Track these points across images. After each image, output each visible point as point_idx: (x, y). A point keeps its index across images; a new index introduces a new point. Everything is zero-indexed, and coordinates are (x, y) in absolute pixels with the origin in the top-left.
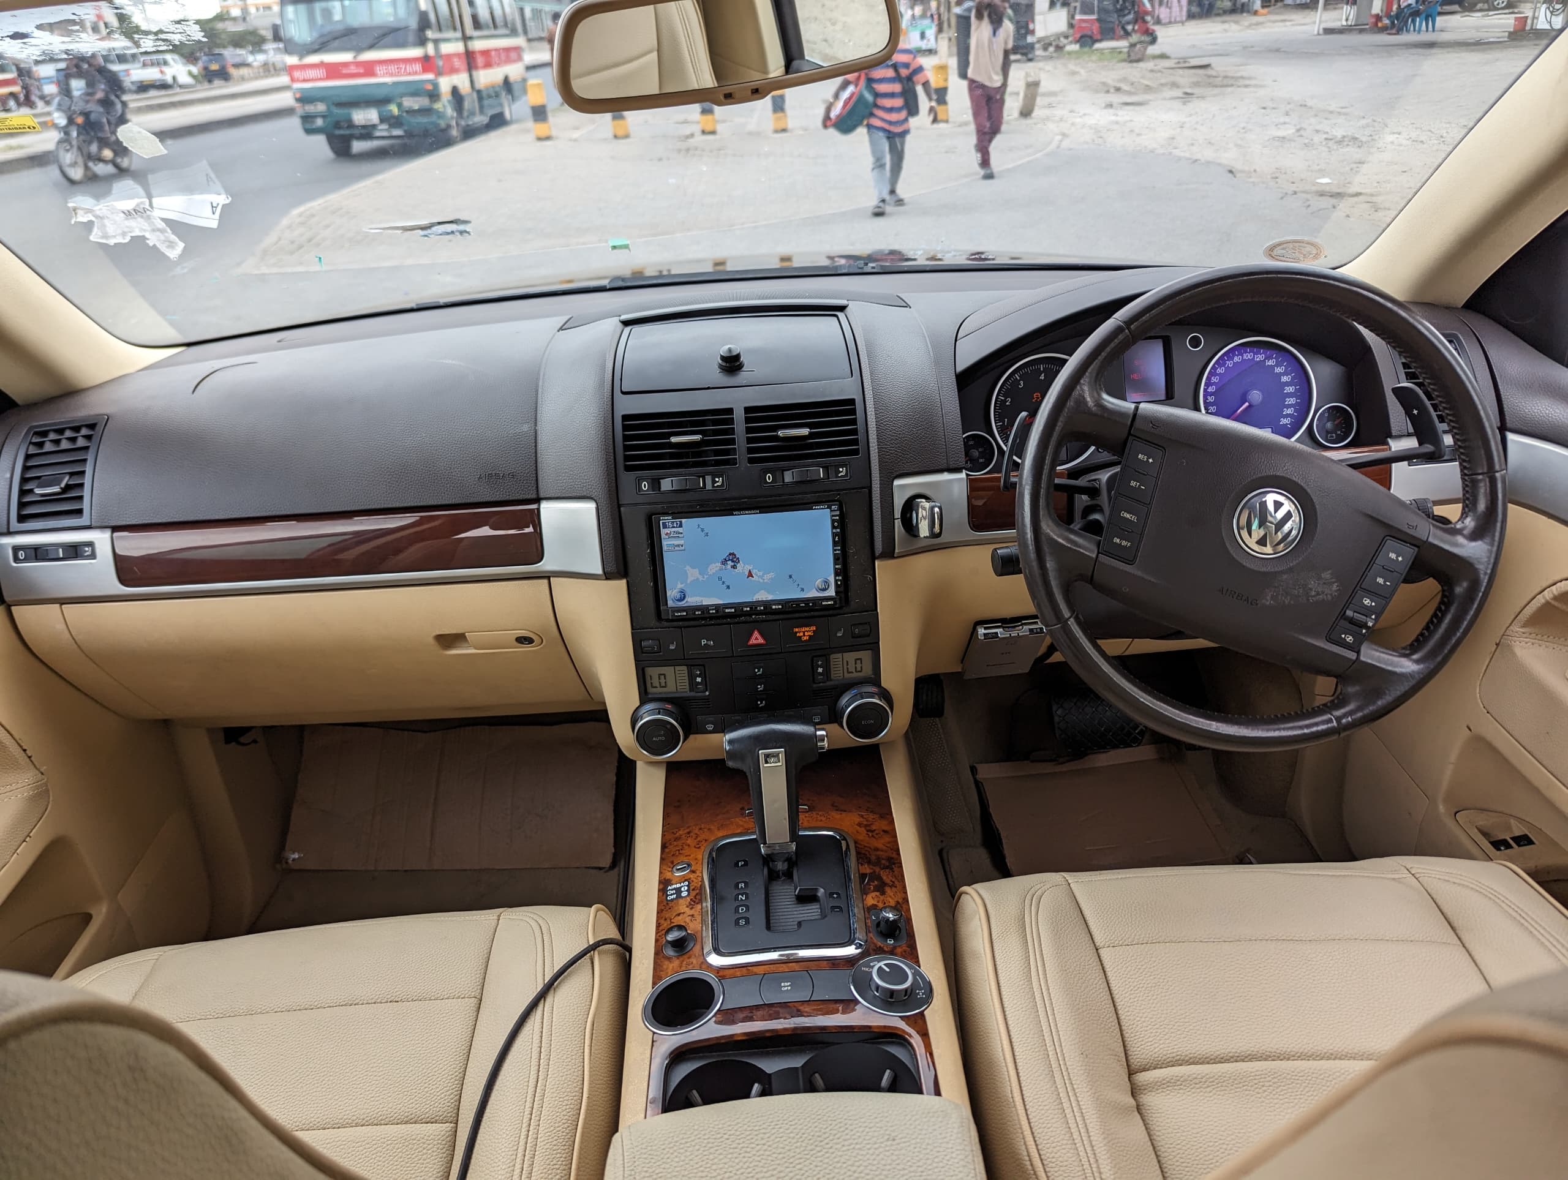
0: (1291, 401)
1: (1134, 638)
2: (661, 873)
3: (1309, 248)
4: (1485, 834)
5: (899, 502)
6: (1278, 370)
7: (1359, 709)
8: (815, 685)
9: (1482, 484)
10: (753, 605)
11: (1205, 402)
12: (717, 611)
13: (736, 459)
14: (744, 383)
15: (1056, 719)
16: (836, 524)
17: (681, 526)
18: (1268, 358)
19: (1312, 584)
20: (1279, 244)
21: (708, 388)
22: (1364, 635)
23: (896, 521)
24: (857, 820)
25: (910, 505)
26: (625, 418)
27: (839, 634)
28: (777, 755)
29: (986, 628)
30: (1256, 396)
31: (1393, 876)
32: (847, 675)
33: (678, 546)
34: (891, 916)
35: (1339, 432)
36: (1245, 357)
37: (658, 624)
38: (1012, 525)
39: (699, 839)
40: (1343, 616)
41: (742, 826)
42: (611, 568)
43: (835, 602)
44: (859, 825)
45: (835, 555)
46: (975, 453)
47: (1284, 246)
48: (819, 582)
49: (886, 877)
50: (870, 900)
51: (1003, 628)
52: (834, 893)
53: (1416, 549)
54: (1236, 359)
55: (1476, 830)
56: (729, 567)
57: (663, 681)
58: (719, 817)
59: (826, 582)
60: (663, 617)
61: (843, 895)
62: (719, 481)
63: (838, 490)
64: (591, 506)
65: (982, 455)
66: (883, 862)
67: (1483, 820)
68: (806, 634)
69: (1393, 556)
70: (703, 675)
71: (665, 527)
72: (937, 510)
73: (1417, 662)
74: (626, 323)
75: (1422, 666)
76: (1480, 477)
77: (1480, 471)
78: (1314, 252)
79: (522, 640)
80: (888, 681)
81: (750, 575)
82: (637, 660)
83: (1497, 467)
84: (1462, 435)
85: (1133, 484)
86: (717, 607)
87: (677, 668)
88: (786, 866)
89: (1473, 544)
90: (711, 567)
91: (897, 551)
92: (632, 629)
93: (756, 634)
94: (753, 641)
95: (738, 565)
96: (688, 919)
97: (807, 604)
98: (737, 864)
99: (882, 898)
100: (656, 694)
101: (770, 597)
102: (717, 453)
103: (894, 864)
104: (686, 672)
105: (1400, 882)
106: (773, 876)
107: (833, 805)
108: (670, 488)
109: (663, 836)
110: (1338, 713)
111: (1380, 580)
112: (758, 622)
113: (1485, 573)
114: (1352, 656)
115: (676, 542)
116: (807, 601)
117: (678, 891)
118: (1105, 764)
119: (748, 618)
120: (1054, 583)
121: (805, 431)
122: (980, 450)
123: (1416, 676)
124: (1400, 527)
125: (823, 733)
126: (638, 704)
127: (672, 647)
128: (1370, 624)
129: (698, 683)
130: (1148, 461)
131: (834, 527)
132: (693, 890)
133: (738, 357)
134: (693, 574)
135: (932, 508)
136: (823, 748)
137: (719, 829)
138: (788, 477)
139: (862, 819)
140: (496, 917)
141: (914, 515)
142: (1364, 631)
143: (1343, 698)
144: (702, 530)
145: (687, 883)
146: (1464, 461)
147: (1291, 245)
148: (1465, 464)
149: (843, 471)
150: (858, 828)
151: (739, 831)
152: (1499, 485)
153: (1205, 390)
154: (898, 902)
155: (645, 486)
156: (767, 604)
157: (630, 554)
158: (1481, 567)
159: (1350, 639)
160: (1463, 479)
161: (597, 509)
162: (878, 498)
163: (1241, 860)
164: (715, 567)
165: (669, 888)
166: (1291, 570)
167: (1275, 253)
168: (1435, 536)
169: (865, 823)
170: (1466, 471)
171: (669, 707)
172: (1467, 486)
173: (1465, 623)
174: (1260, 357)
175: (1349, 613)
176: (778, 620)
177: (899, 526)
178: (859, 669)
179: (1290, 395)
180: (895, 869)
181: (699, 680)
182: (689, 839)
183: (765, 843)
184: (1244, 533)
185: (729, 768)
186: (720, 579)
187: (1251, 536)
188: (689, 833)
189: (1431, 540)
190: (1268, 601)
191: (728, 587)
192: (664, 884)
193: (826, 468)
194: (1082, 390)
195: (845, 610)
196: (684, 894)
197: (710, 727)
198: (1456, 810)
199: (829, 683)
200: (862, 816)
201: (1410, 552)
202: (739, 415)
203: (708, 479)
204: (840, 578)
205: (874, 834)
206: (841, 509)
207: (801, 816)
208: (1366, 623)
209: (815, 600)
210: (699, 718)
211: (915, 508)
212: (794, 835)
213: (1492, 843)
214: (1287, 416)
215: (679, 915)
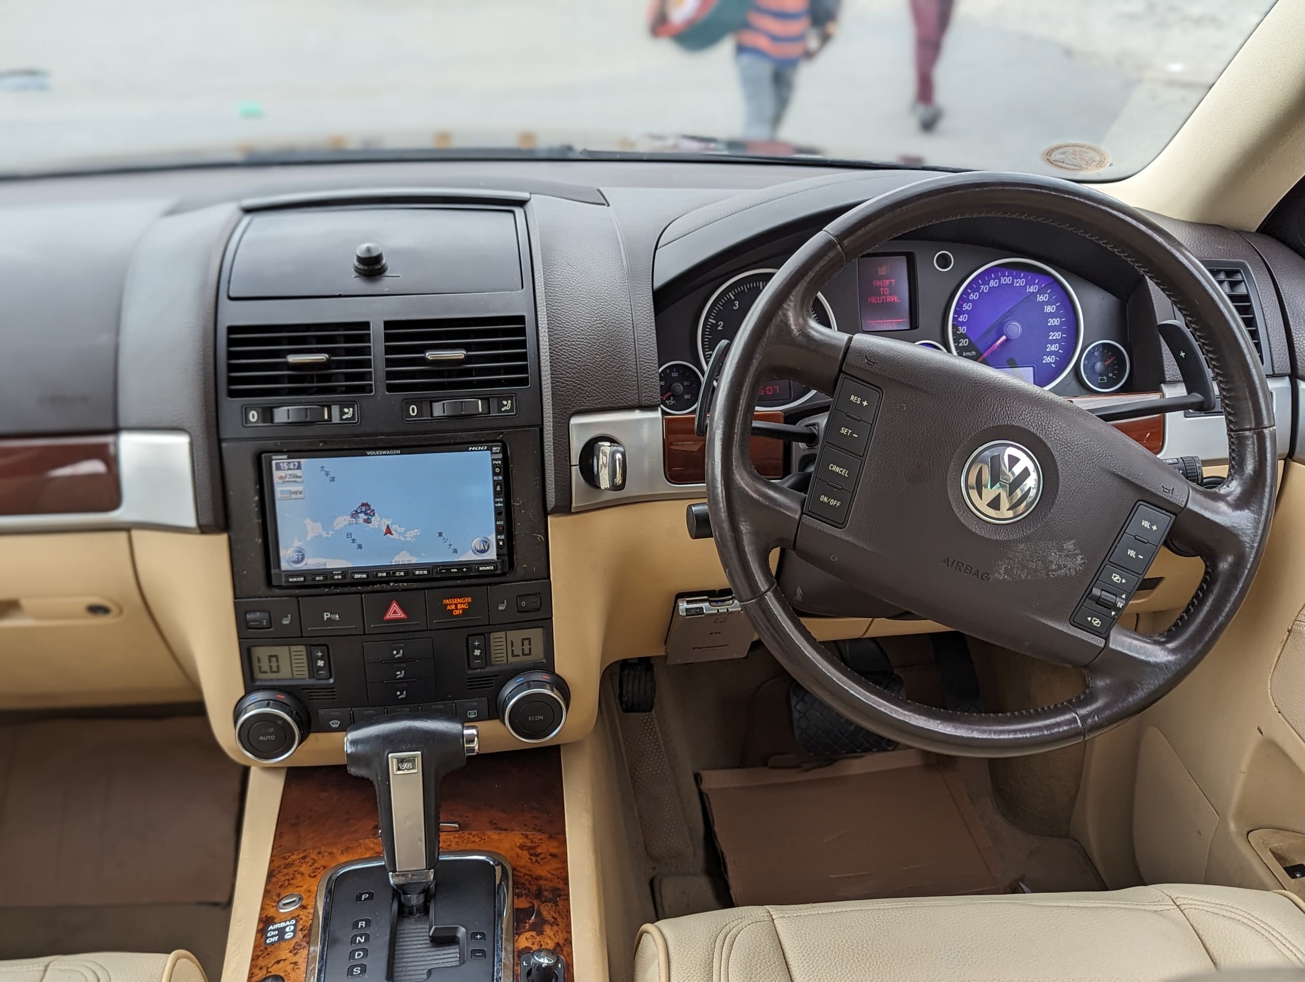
0: (1056, 335)
1: (874, 617)
2: (262, 909)
3: (1091, 154)
4: (1279, 858)
5: (577, 445)
6: (1041, 298)
7: (1106, 706)
8: (470, 672)
9: (1249, 442)
10: (391, 571)
11: (954, 334)
12: (344, 577)
13: (371, 385)
14: (386, 291)
15: (796, 715)
16: (497, 470)
17: (299, 468)
18: (1029, 283)
19: (1053, 556)
20: (1057, 148)
21: (340, 296)
22: (1113, 618)
23: (573, 468)
24: (519, 840)
25: (590, 450)
26: (232, 330)
27: (501, 608)
28: (411, 760)
29: (688, 602)
30: (1015, 328)
31: (1154, 908)
32: (511, 659)
33: (296, 493)
34: (545, 961)
35: (1111, 375)
36: (1003, 281)
37: (268, 592)
38: (701, 478)
39: (316, 865)
40: (1089, 594)
41: (373, 849)
42: (208, 519)
43: (496, 568)
44: (522, 847)
45: (496, 508)
46: (679, 388)
47: (1063, 150)
48: (477, 543)
49: (547, 912)
50: (523, 942)
51: (710, 602)
52: (477, 934)
53: (1173, 517)
54: (992, 283)
55: (1269, 853)
56: (361, 521)
57: (274, 664)
58: (345, 838)
59: (485, 542)
60: (274, 583)
61: (489, 937)
62: (349, 412)
63: (499, 428)
64: (181, 441)
65: (687, 390)
66: (546, 893)
67: (1279, 842)
68: (459, 606)
69: (1146, 524)
70: (327, 658)
71: (278, 468)
72: (619, 456)
73: (1173, 651)
74: (248, 211)
75: (1179, 656)
76: (1247, 433)
77: (1248, 427)
78: (1098, 159)
79: (95, 610)
80: (562, 667)
81: (388, 531)
82: (241, 638)
83: (1266, 423)
84: (1226, 383)
85: (844, 431)
86: (344, 572)
87: (294, 648)
88: (422, 899)
89: (1238, 513)
90: (336, 521)
91: (574, 505)
92: (235, 598)
93: (394, 606)
94: (390, 615)
95: (373, 519)
96: (289, 968)
97: (460, 570)
98: (359, 898)
99: (538, 939)
100: (265, 680)
101: (414, 560)
102: (349, 377)
103: (560, 896)
104: (304, 653)
105: (1164, 916)
106: (404, 912)
107: (491, 823)
108: (286, 420)
109: (271, 861)
110: (1083, 711)
111: (1132, 553)
112: (397, 590)
113: (1252, 547)
114: (1100, 642)
115: (294, 488)
116: (460, 565)
117: (282, 932)
118: (861, 771)
119: (384, 585)
120: (748, 549)
121: (460, 354)
122: (686, 383)
123: (1173, 668)
124: (1154, 491)
125: (474, 731)
126: (242, 693)
127: (286, 622)
128: (1120, 605)
129: (320, 668)
130: (861, 404)
131: (495, 474)
132: (301, 930)
133: (378, 259)
134: (313, 529)
135: (613, 455)
136: (473, 750)
137: (342, 853)
138: (438, 410)
139: (526, 840)
140: (42, 968)
141: (595, 461)
142: (1113, 613)
143: (1091, 693)
144: (327, 474)
145: (294, 922)
146: (1229, 414)
147: (1070, 150)
148: (1231, 418)
149: (507, 405)
150: (519, 851)
151: (367, 855)
152: (1268, 444)
153: (954, 319)
154: (558, 944)
155: (253, 416)
156: (409, 569)
157: (233, 504)
158: (1246, 539)
159: (1097, 622)
160: (1229, 435)
161: (191, 444)
162: (551, 439)
163: (1014, 889)
164: (342, 521)
165: (271, 927)
166: (1027, 539)
167: (1053, 158)
168: (1195, 502)
169: (530, 845)
170: (1232, 426)
171: (281, 697)
172: (1233, 443)
173: (1229, 605)
174: (1020, 282)
175: (1096, 592)
176: (424, 589)
177: (577, 475)
178: (527, 651)
179: (1054, 329)
180: (561, 903)
181: (321, 663)
182: (304, 866)
183: (394, 871)
184: (974, 494)
185: (350, 775)
186: (349, 535)
187: (981, 498)
188: (304, 858)
189: (1190, 506)
190: (1001, 575)
191: (360, 547)
192: (265, 922)
193: (486, 399)
194: (785, 315)
195: (509, 577)
196: (288, 936)
197: (335, 724)
198: (1248, 829)
199: (488, 669)
200: (527, 837)
201: (1166, 520)
202: (377, 332)
203: (335, 409)
204: (503, 537)
205: (539, 859)
206: (504, 451)
207: (443, 837)
208: (1115, 604)
209: (469, 565)
210: (321, 712)
211: (597, 452)
212: (432, 860)
213: (1286, 869)
214: (1051, 353)
215: (278, 962)
